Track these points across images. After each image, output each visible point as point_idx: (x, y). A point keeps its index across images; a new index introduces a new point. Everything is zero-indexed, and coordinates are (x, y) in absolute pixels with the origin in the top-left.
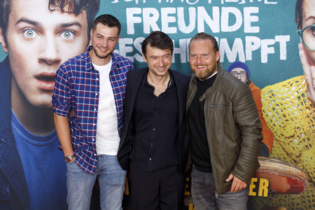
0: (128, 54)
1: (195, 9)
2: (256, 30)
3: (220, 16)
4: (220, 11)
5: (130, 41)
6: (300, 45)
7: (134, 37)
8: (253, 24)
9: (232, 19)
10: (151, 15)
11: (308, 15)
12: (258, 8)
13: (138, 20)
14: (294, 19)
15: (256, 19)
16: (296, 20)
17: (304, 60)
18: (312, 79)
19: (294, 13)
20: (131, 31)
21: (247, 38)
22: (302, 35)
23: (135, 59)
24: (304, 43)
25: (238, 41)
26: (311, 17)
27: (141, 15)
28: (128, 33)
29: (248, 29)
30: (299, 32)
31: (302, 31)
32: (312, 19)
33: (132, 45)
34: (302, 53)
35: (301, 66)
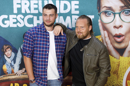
0: (14, 23)
1: (47, 1)
2: (78, 12)
3: (60, 5)
4: (60, 3)
5: (15, 16)
6: (99, 21)
7: (17, 14)
8: (76, 10)
9: (66, 7)
10: (26, 4)
11: (103, 6)
12: (78, 2)
13: (19, 6)
14: (96, 7)
15: (77, 7)
16: (97, 8)
17: (101, 28)
18: (105, 37)
19: (97, 5)
20: (15, 11)
21: (73, 16)
22: (100, 16)
23: (17, 26)
24: (101, 20)
25: (68, 18)
26: (105, 7)
27: (20, 4)
28: (14, 12)
29: (73, 12)
30: (99, 14)
31: (100, 14)
32: (105, 8)
33: (16, 19)
34: (100, 24)
35: (99, 31)
